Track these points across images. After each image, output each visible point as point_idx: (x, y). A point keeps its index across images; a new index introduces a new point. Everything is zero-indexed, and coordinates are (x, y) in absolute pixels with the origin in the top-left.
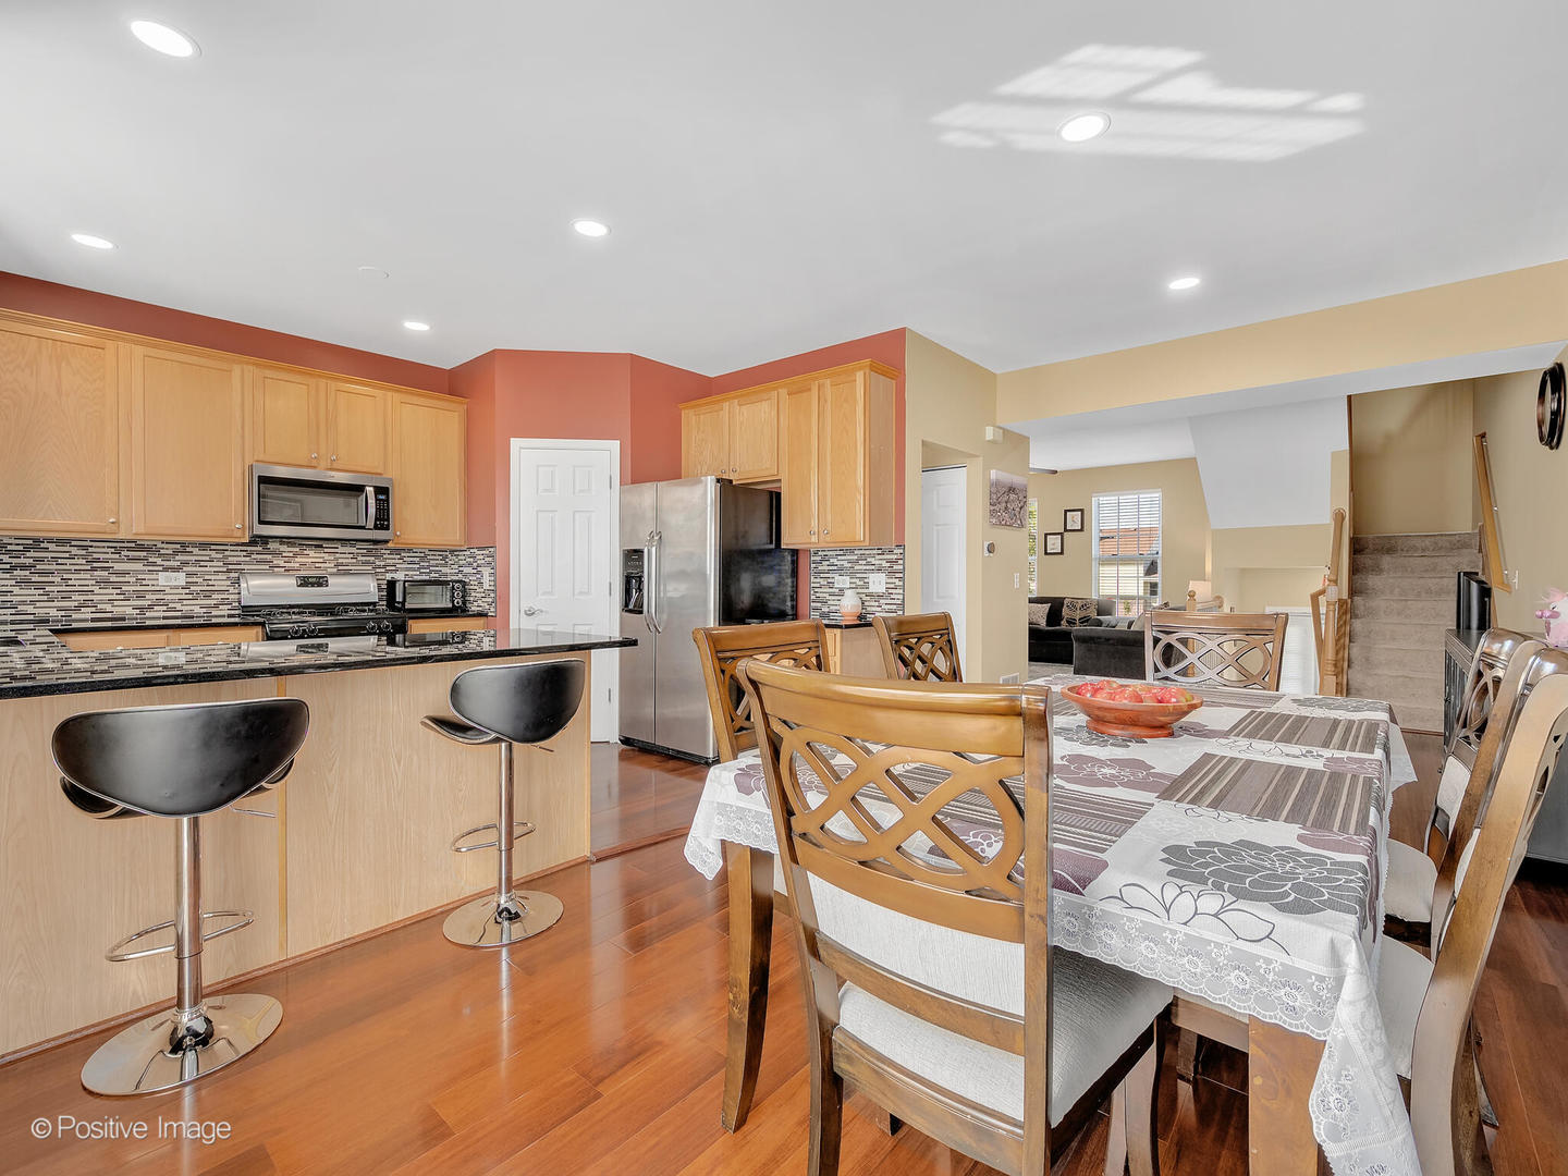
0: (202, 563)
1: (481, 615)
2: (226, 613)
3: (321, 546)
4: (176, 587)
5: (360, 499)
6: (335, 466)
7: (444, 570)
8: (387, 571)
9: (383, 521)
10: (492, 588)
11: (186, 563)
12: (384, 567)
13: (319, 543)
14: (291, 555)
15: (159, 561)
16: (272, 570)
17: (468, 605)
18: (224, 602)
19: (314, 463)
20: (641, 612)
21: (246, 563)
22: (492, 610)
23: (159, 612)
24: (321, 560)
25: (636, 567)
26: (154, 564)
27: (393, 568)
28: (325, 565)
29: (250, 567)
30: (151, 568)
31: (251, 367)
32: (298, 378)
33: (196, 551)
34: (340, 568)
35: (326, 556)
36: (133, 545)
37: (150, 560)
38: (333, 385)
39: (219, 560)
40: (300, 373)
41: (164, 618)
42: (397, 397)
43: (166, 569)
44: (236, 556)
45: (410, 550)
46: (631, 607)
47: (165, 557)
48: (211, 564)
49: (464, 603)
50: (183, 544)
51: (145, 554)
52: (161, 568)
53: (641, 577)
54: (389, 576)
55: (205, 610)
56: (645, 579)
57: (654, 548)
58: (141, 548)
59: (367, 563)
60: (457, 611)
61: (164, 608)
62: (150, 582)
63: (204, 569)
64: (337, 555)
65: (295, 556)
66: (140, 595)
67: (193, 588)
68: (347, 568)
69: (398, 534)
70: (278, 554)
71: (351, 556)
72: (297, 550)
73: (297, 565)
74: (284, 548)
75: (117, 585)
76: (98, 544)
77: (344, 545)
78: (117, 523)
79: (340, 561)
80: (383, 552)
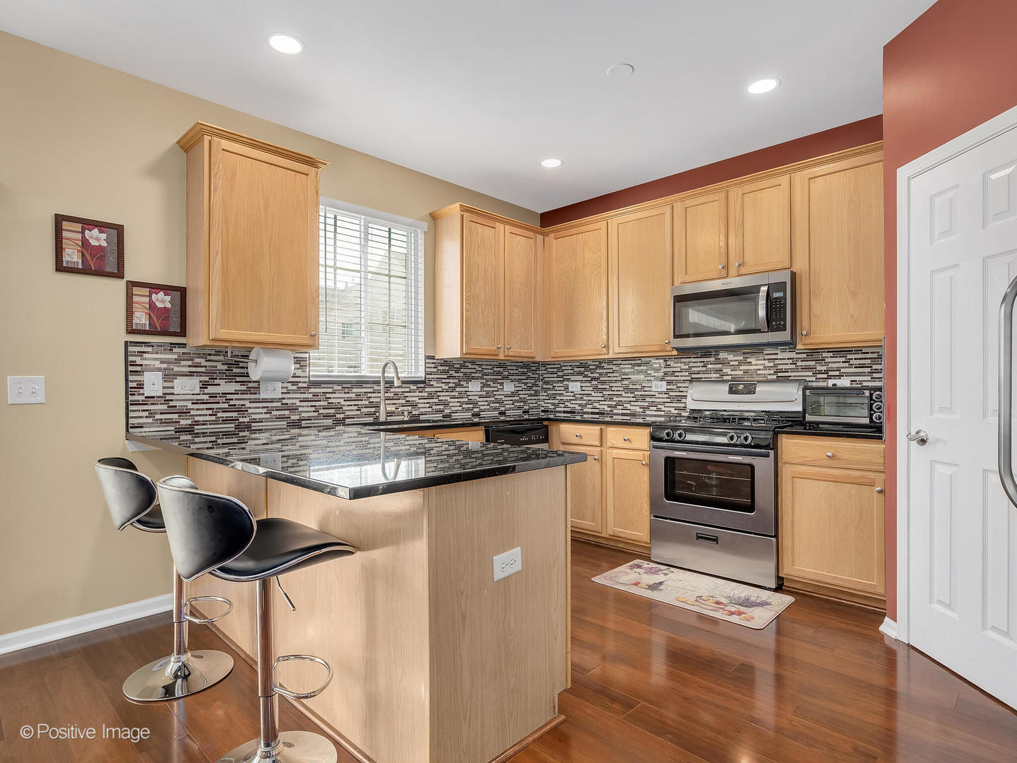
0: (676, 373)
3: (761, 353)
4: (661, 393)
6: (743, 270)
8: (829, 377)
9: (779, 321)
11: (666, 374)
12: (826, 372)
14: (737, 363)
15: (652, 373)
21: (703, 372)
23: (652, 411)
24: (762, 367)
26: (650, 375)
27: (837, 373)
28: (766, 372)
31: (677, 203)
34: (779, 374)
35: (766, 363)
37: (648, 372)
39: (686, 370)
41: (656, 416)
48: (681, 374)
51: (645, 367)
52: (653, 378)
55: (677, 411)
58: (643, 363)
59: (807, 369)
61: (655, 408)
62: (647, 389)
63: (677, 378)
64: (777, 362)
65: (740, 363)
66: (643, 398)
67: (671, 394)
68: (786, 374)
69: (804, 332)
70: (725, 363)
71: (791, 361)
72: (741, 358)
73: (742, 373)
74: (731, 357)
75: (632, 390)
76: (624, 362)
77: (783, 351)
78: (607, 347)
79: (779, 367)
80: (824, 355)
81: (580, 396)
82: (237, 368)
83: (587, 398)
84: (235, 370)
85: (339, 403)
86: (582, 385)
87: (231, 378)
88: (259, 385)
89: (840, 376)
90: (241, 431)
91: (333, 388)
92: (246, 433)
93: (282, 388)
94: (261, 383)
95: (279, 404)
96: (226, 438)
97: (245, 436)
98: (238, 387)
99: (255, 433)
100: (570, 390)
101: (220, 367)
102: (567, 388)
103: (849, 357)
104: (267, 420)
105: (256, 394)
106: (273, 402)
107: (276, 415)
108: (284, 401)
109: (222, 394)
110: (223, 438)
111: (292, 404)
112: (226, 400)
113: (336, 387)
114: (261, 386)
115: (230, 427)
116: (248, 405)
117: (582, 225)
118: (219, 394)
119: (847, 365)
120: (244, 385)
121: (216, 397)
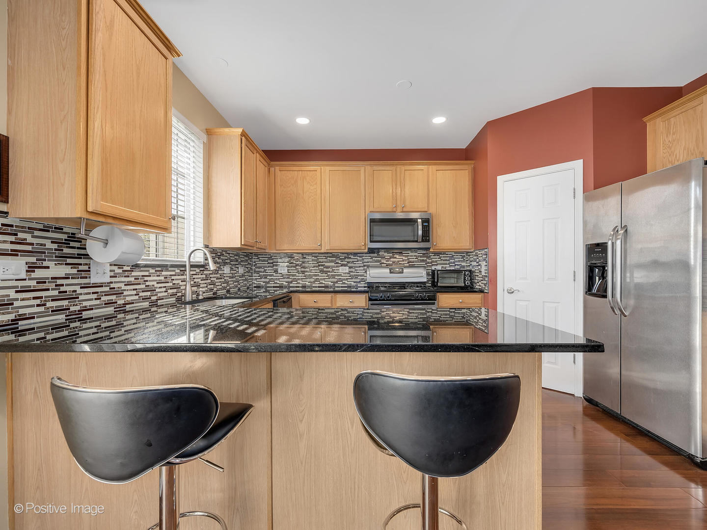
0: (355, 263)
1: (481, 291)
2: (363, 285)
3: (401, 253)
4: (345, 273)
5: (415, 226)
6: (404, 210)
7: (463, 264)
8: (433, 265)
9: (426, 237)
10: (486, 275)
11: (348, 262)
12: (431, 262)
13: (401, 251)
15: (340, 262)
16: (380, 266)
17: (474, 285)
18: (363, 280)
19: (394, 210)
20: (605, 297)
21: (371, 262)
22: (486, 288)
23: (339, 284)
24: (402, 260)
25: (600, 258)
26: (337, 263)
27: (436, 263)
28: (403, 262)
29: (372, 264)
30: (337, 265)
31: (369, 167)
32: (388, 168)
33: (352, 257)
34: (410, 264)
35: (404, 258)
36: (331, 255)
37: (337, 261)
38: (403, 168)
39: (360, 261)
40: (388, 165)
41: (342, 287)
42: (434, 168)
43: (342, 266)
44: (367, 258)
45: (444, 253)
46: (594, 291)
47: (342, 260)
48: (358, 262)
49: (472, 283)
50: (347, 254)
51: (335, 259)
52: (340, 265)
53: (604, 267)
54: (433, 268)
55: (355, 284)
56: (609, 268)
57: (619, 242)
58: (333, 256)
59: (423, 261)
60: (468, 289)
61: (341, 282)
62: (337, 271)
63: (355, 265)
64: (409, 257)
65: (390, 258)
66: (333, 276)
67: (351, 274)
68: (413, 264)
69: (435, 244)
70: (383, 257)
71: (415, 257)
72: (391, 255)
73: (391, 262)
74: (386, 254)
75: (326, 272)
76: (320, 255)
77: (412, 252)
78: (321, 245)
79: (410, 260)
80: (430, 254)
81: (287, 276)
82: (67, 247)
83: (293, 277)
84: (66, 250)
85: (153, 285)
86: (289, 269)
87: (62, 258)
88: (89, 268)
89: (437, 265)
90: (71, 322)
91: (149, 271)
92: (77, 324)
93: (111, 271)
94: (91, 266)
95: (107, 289)
96: (56, 332)
97: (76, 327)
98: (68, 270)
99: (86, 323)
100: (279, 272)
101: (49, 245)
102: (276, 271)
103: (440, 256)
104: (98, 307)
105: (86, 278)
106: (102, 286)
107: (105, 301)
108: (112, 286)
109: (52, 278)
110: (53, 333)
111: (118, 288)
112: (56, 285)
113: (152, 271)
114: (91, 269)
115: (61, 318)
116: (79, 291)
117: (302, 166)
118: (48, 278)
119: (440, 259)
120: (75, 268)
121: (45, 282)
